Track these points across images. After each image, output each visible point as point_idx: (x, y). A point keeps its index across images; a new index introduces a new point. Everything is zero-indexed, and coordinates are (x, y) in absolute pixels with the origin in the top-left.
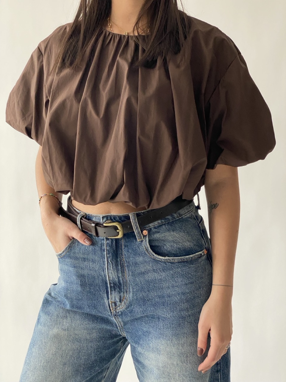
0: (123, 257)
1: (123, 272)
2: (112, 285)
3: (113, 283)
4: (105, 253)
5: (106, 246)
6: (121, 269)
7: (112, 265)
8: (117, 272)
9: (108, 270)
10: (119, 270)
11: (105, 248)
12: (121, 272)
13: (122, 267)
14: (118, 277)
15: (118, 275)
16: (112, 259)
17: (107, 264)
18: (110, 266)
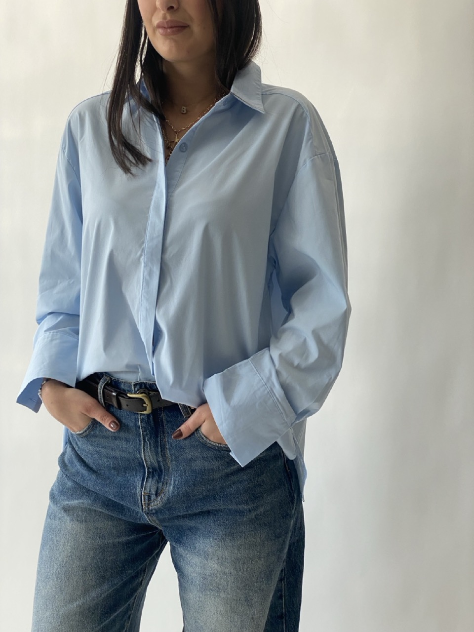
0: (164, 436)
1: (164, 456)
2: (151, 470)
3: (153, 469)
4: (141, 430)
5: (141, 422)
6: (161, 451)
7: (150, 446)
8: (156, 456)
9: (144, 452)
10: (158, 453)
11: (140, 424)
12: (162, 455)
13: (163, 448)
14: (159, 462)
15: (157, 460)
16: (151, 438)
17: (144, 444)
18: (147, 447)
